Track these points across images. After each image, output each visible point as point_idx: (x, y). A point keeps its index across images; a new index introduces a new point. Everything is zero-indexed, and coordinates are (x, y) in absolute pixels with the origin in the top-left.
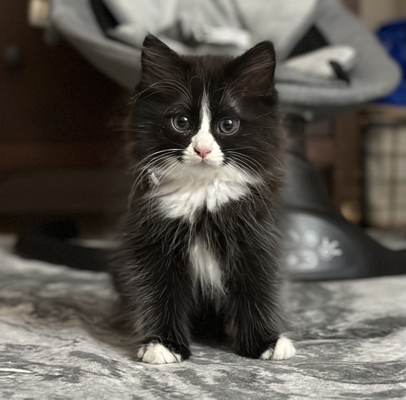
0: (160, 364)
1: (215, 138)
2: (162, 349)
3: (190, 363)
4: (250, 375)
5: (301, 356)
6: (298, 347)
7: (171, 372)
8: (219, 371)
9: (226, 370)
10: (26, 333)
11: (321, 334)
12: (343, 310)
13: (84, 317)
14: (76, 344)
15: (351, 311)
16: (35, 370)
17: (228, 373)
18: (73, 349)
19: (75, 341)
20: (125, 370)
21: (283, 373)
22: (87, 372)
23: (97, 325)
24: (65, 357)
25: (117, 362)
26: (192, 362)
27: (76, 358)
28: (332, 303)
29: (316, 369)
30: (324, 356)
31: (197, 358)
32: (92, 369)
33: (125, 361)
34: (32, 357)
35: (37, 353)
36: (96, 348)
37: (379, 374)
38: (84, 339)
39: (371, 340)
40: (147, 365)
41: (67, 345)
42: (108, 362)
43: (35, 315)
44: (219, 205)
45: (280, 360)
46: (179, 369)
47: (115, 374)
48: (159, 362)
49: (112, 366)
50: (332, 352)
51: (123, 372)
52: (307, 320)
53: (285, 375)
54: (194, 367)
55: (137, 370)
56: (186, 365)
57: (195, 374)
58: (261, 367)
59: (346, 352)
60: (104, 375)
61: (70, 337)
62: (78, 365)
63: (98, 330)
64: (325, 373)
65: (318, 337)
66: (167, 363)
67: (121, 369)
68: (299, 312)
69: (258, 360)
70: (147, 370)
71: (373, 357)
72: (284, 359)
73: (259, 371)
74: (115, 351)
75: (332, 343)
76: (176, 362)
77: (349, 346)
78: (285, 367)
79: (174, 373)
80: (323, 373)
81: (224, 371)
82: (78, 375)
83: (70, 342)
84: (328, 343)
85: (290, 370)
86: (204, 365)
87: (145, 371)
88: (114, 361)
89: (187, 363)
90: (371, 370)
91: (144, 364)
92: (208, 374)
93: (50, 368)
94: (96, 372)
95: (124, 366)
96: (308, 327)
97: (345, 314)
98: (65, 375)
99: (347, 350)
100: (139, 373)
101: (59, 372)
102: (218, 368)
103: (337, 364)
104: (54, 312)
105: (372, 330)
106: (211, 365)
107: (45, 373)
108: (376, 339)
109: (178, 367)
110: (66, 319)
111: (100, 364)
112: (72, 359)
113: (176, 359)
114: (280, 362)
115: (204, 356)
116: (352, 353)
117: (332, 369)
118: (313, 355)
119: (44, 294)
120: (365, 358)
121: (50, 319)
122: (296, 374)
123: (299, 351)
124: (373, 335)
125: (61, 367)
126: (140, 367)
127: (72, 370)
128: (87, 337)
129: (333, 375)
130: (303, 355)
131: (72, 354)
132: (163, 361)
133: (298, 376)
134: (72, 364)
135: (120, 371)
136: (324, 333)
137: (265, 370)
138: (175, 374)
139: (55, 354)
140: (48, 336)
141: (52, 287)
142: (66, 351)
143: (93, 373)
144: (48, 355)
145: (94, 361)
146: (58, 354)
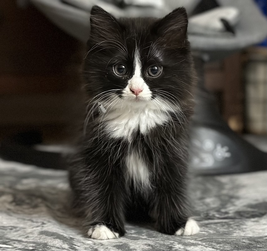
0: (104, 240)
1: (145, 80)
2: (105, 229)
3: (125, 239)
4: (168, 247)
5: (203, 233)
6: (201, 226)
7: (112, 246)
8: (146, 244)
9: (151, 244)
10: (8, 217)
11: (217, 216)
12: (232, 197)
13: (49, 204)
14: (44, 225)
15: (238, 198)
16: (15, 245)
17: (152, 246)
18: (42, 229)
19: (43, 223)
20: (79, 244)
21: (191, 246)
22: (52, 247)
23: (59, 210)
24: (37, 235)
25: (74, 238)
26: (126, 238)
27: (44, 236)
28: (225, 192)
29: (214, 243)
30: (219, 232)
31: (130, 235)
32: (56, 245)
33: (79, 238)
34: (12, 235)
35: (16, 232)
36: (58, 228)
37: (259, 246)
38: (49, 222)
39: (253, 220)
40: (95, 241)
41: (38, 227)
42: (67, 239)
43: (14, 204)
44: (149, 129)
45: (189, 236)
46: (117, 244)
47: (72, 248)
48: (103, 238)
49: (70, 242)
50: (225, 229)
51: (78, 246)
52: (207, 205)
53: (192, 247)
54: (128, 242)
55: (88, 245)
56: (123, 240)
57: (129, 247)
58: (176, 241)
59: (235, 229)
60: (64, 249)
61: (40, 220)
62: (46, 242)
63: (59, 214)
64: (221, 245)
65: (215, 218)
66: (109, 239)
67: (76, 244)
68: (202, 199)
69: (173, 236)
70: (95, 244)
71: (254, 232)
72: (191, 235)
73: (174, 244)
74: (71, 230)
75: (225, 222)
76: (115, 238)
77: (237, 224)
78: (192, 241)
79: (114, 246)
80: (219, 245)
81: (149, 245)
82: (46, 249)
83: (40, 224)
84: (222, 222)
85: (196, 244)
86: (135, 240)
87: (93, 246)
88: (71, 238)
89: (123, 239)
90: (253, 243)
91: (93, 240)
92: (138, 248)
93: (26, 243)
94: (59, 246)
95: (78, 241)
96: (208, 210)
97: (233, 200)
98: (37, 249)
99: (236, 227)
100: (89, 247)
101: (33, 247)
102: (145, 243)
103: (229, 239)
104: (28, 201)
105: (253, 212)
106: (140, 240)
107: (22, 247)
108: (256, 219)
109: (117, 242)
110: (36, 206)
111: (62, 241)
112: (41, 237)
113: (115, 236)
114: (188, 237)
115: (135, 233)
116: (239, 230)
117: (226, 242)
118: (211, 232)
119: (19, 187)
120: (249, 233)
121: (25, 206)
122: (200, 246)
123: (202, 229)
124: (253, 216)
125: (34, 243)
126: (90, 242)
127: (41, 245)
128: (51, 220)
129: (227, 247)
130: (205, 231)
131: (42, 233)
132: (106, 238)
133: (202, 248)
134: (41, 240)
135: (76, 245)
136: (219, 214)
137: (179, 244)
138: (115, 248)
139: (29, 233)
140: (24, 219)
141: (25, 181)
142: (37, 231)
143: (56, 247)
144: (24, 234)
145: (57, 239)
146: (31, 233)
